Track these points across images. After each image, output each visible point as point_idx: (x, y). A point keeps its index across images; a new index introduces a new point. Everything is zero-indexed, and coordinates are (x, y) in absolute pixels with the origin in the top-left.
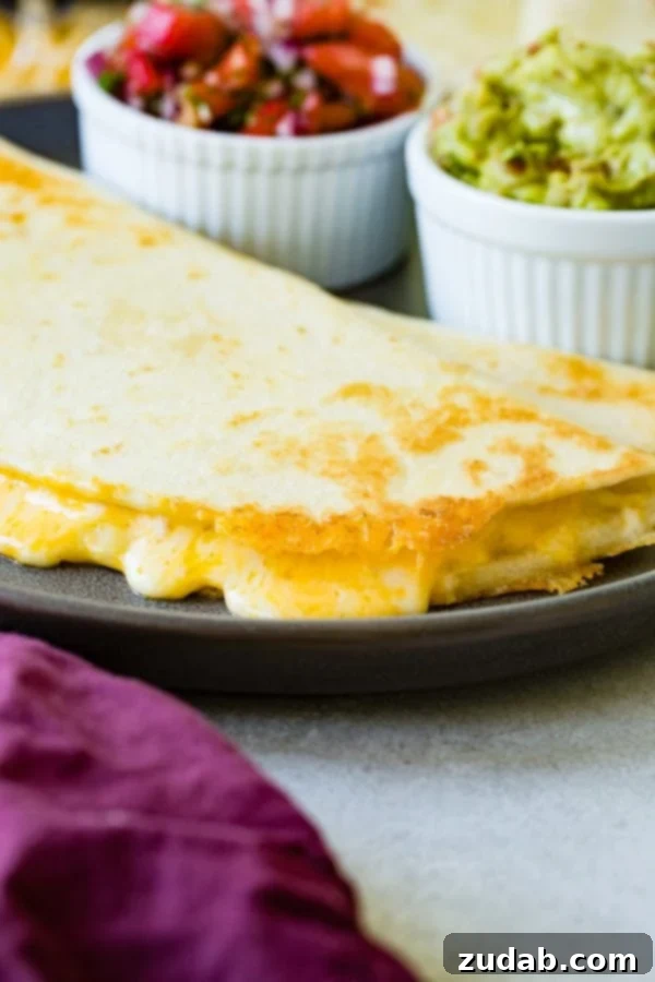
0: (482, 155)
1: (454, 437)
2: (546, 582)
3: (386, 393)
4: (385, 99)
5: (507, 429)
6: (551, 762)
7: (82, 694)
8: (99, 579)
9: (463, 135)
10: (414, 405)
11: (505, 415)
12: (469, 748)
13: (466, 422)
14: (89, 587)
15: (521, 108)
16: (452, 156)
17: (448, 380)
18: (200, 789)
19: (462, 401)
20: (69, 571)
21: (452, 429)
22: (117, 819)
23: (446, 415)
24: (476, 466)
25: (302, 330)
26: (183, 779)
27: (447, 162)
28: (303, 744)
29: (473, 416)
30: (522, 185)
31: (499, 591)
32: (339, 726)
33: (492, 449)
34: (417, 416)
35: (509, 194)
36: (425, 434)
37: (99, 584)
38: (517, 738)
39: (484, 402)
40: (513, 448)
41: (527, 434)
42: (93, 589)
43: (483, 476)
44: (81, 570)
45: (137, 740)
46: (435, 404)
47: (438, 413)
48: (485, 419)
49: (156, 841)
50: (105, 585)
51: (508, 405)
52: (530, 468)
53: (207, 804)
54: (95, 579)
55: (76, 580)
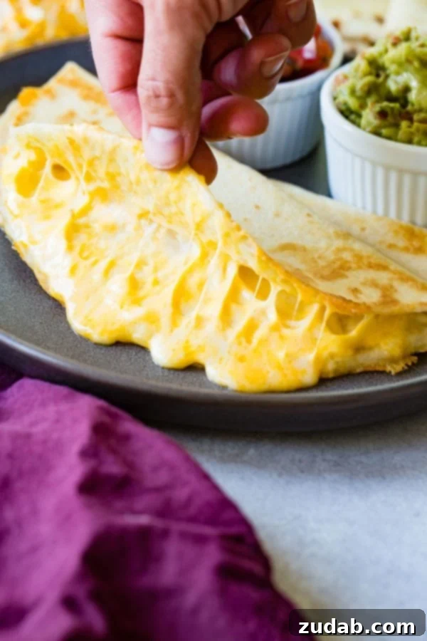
0: (363, 106)
1: (343, 276)
2: (384, 366)
3: (304, 250)
4: (309, 61)
5: (372, 274)
6: (381, 473)
7: (127, 438)
8: (136, 354)
9: (353, 92)
10: (320, 257)
11: (370, 266)
12: (337, 464)
13: (349, 269)
14: (131, 359)
15: (387, 77)
16: (345, 104)
17: (339, 243)
18: (189, 501)
19: (347, 256)
20: (120, 348)
21: (342, 272)
22: (144, 520)
23: (338, 263)
24: (355, 291)
25: (257, 207)
26: (181, 494)
27: (343, 108)
28: (245, 458)
29: (353, 265)
30: (385, 127)
31: (359, 370)
32: (266, 448)
33: (364, 284)
34: (322, 263)
35: (377, 133)
36: (326, 272)
37: (136, 357)
38: (364, 459)
39: (359, 257)
40: (374, 284)
41: (383, 278)
42: (133, 360)
43: (359, 295)
44: (127, 347)
45: (155, 469)
46: (332, 257)
47: (334, 262)
48: (360, 267)
49: (165, 534)
50: (139, 358)
51: (373, 261)
52: (384, 296)
53: (192, 510)
54: (134, 353)
55: (124, 355)
